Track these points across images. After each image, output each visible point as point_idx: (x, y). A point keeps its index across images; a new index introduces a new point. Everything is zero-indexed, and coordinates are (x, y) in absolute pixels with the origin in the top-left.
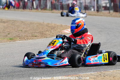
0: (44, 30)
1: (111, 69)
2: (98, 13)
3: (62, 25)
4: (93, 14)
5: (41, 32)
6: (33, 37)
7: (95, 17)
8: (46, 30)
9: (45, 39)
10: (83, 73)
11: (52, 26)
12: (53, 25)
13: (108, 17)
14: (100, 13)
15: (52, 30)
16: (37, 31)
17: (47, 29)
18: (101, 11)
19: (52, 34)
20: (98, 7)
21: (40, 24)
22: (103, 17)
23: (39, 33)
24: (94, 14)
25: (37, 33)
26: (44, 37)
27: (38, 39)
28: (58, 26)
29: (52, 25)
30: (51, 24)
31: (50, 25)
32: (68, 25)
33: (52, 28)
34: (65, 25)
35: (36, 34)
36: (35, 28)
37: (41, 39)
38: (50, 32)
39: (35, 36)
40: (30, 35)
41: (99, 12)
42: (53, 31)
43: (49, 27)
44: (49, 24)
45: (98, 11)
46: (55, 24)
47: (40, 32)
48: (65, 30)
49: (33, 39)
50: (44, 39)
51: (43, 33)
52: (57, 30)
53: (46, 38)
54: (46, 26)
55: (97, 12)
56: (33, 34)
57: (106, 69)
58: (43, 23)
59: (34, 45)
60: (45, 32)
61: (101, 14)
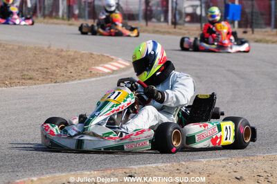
0: (50, 64)
1: (203, 158)
2: (175, 28)
3: (92, 54)
4: (163, 30)
5: (43, 69)
6: (24, 79)
7: (167, 36)
8: (55, 64)
9: (54, 84)
10: (139, 164)
11: (69, 56)
12: (72, 54)
14: (180, 29)
15: (69, 66)
16: (33, 67)
17: (56, 62)
18: (183, 24)
19: (69, 74)
20: (175, 15)
21: (41, 50)
23: (37, 71)
24: (166, 30)
25: (34, 70)
26: (51, 81)
27: (35, 84)
28: (82, 55)
29: (69, 53)
30: (67, 51)
31: (64, 54)
32: (106, 55)
33: (70, 60)
34: (99, 54)
35: (31, 74)
36: (29, 59)
37: (42, 85)
38: (63, 69)
39: (30, 79)
40: (18, 75)
41: (178, 26)
42: (72, 67)
43: (62, 57)
44: (62, 51)
45: (175, 23)
46: (75, 52)
47: (41, 69)
48: (98, 66)
49: (23, 84)
50: (49, 85)
51: (47, 72)
52: (81, 65)
53: (56, 82)
54: (56, 54)
55: (173, 26)
56: (26, 73)
57: (191, 157)
58: (49, 47)
59: (26, 98)
60: (52, 68)
61: (183, 31)
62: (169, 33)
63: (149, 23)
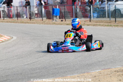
13: (41, 25)
18: (34, 18)
20: (30, 15)
22: (36, 25)
24: (27, 21)
45: (30, 18)
55: (30, 19)
61: (34, 22)
62: (28, 23)
63: (19, 19)
